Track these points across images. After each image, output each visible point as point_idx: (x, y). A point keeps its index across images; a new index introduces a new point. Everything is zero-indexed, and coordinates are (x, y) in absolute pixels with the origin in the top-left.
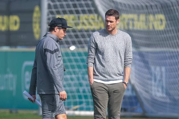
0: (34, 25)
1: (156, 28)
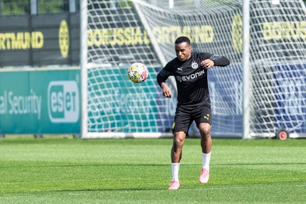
1: (203, 41)
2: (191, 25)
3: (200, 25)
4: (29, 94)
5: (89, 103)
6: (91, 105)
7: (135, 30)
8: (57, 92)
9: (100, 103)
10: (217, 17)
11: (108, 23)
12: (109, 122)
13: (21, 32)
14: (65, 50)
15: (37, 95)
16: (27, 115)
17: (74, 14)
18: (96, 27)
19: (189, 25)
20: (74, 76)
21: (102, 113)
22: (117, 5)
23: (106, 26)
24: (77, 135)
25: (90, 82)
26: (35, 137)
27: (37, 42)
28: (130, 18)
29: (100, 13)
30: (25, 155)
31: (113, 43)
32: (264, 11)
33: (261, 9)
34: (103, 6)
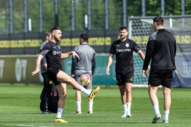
1: (185, 43)
2: (180, 35)
4: (104, 66)
13: (100, 37)
18: (135, 35)
21: (138, 76)
22: (145, 25)
23: (140, 35)
26: (106, 86)
27: (108, 42)
29: (137, 29)
31: (143, 43)
34: (139, 26)
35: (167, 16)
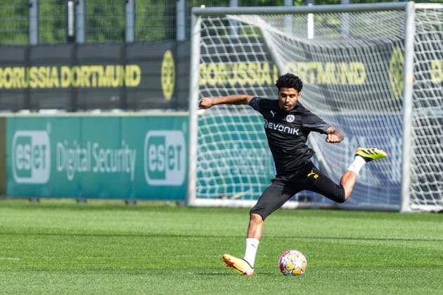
0: (163, 79)
1: (351, 82)
2: (337, 61)
3: (348, 61)
4: (120, 147)
5: (199, 159)
6: (201, 161)
7: (262, 66)
8: (157, 146)
9: (214, 160)
10: (363, 51)
11: (227, 54)
12: (225, 185)
13: (110, 64)
14: (168, 90)
15: (131, 148)
16: (117, 174)
17: (183, 42)
18: (211, 60)
19: (334, 61)
20: (180, 124)
21: (216, 174)
22: (239, 31)
23: (225, 59)
24: (182, 203)
25: (201, 132)
26: (127, 203)
27: (132, 78)
28: (256, 49)
29: (216, 41)
30: (114, 224)
31: (232, 82)
32: (433, 44)
33: (429, 41)
34: (221, 32)
35: (298, 7)
